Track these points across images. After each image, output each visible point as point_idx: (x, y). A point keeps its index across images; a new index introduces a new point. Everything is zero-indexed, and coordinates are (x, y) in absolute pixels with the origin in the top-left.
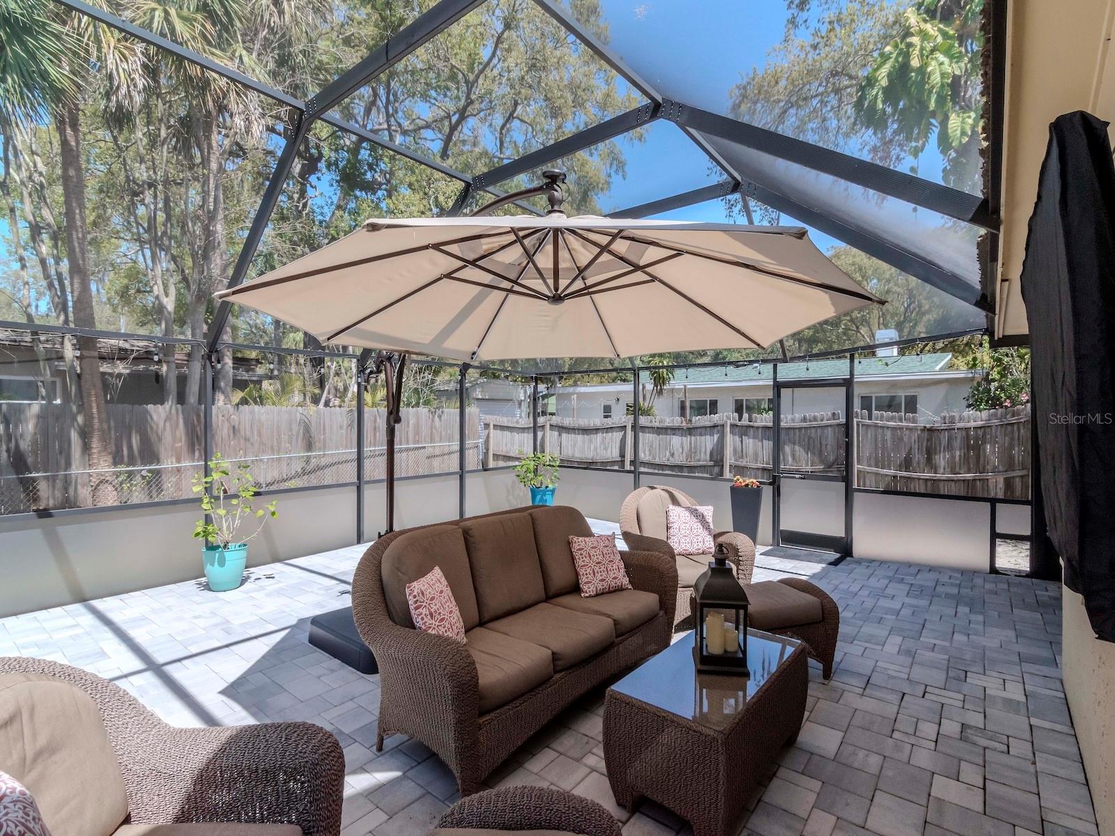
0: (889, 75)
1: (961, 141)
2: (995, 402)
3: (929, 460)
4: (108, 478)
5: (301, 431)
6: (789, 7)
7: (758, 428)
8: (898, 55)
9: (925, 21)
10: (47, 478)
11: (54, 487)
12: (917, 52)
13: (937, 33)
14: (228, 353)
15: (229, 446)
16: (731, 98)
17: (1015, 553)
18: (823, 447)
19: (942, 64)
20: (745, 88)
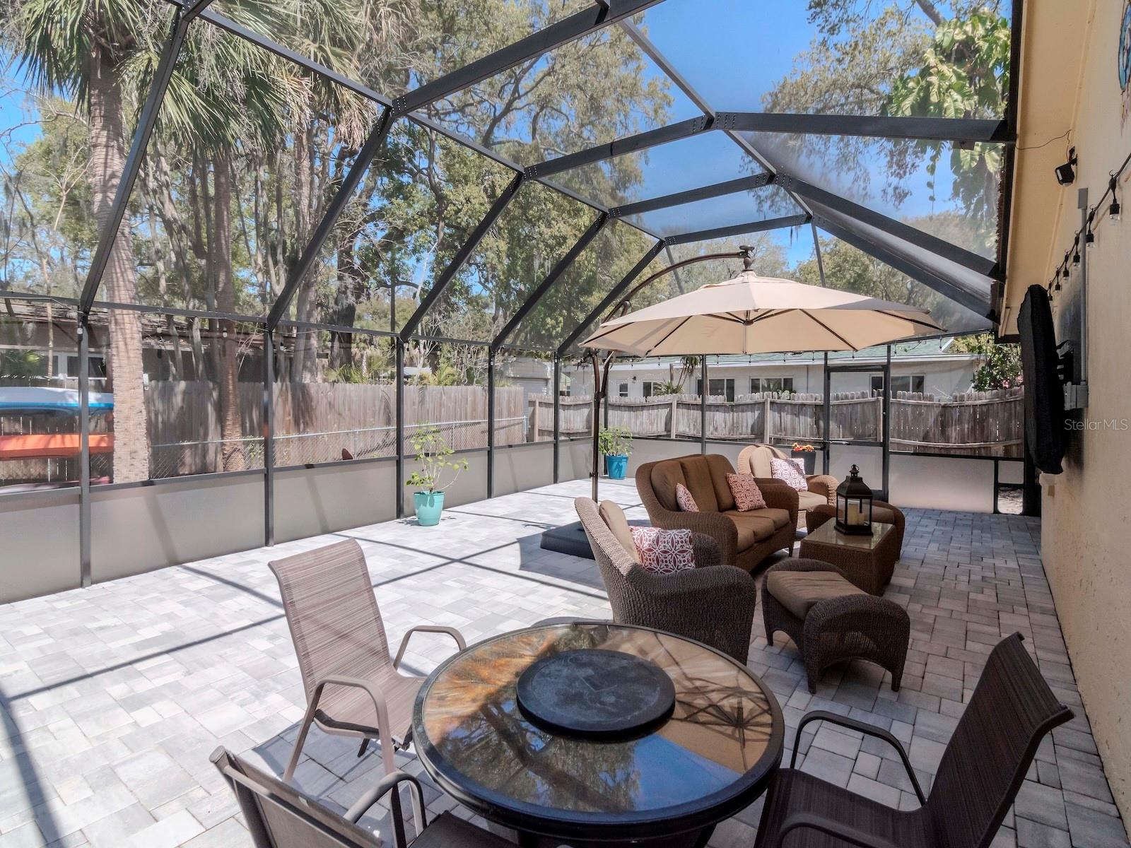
0: (912, 107)
1: (970, 165)
2: (996, 384)
3: (943, 432)
4: (239, 447)
5: (383, 407)
6: (821, 31)
7: (796, 405)
8: (920, 90)
9: (941, 61)
10: (190, 447)
11: (195, 454)
12: (935, 90)
13: (952, 74)
14: (314, 335)
15: (327, 419)
16: (763, 102)
17: (1012, 505)
18: (853, 421)
19: (956, 101)
20: (776, 95)
